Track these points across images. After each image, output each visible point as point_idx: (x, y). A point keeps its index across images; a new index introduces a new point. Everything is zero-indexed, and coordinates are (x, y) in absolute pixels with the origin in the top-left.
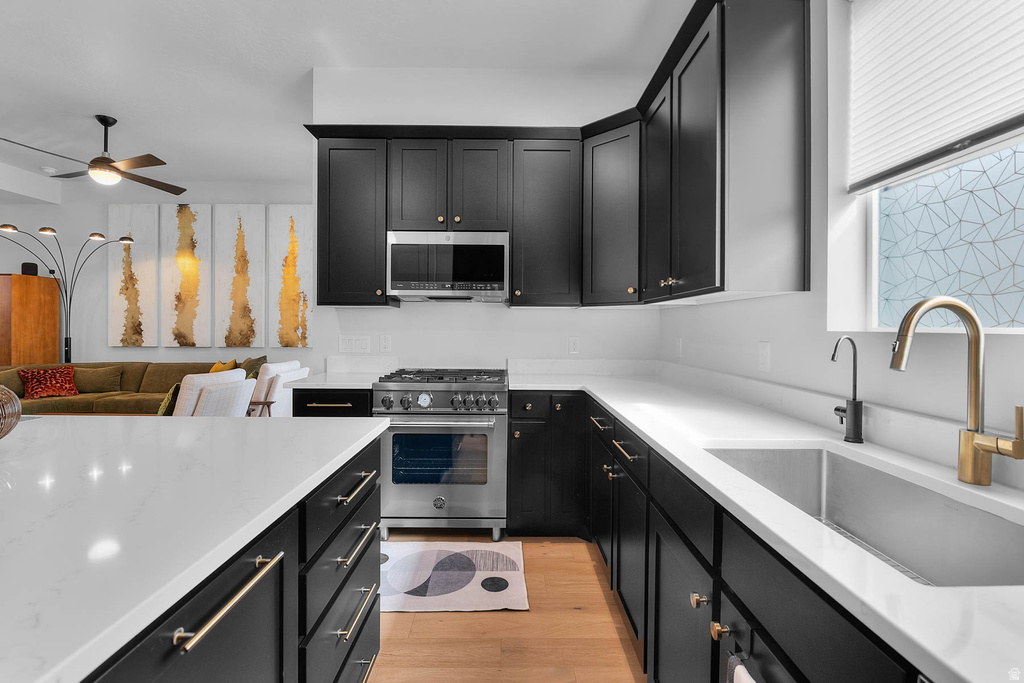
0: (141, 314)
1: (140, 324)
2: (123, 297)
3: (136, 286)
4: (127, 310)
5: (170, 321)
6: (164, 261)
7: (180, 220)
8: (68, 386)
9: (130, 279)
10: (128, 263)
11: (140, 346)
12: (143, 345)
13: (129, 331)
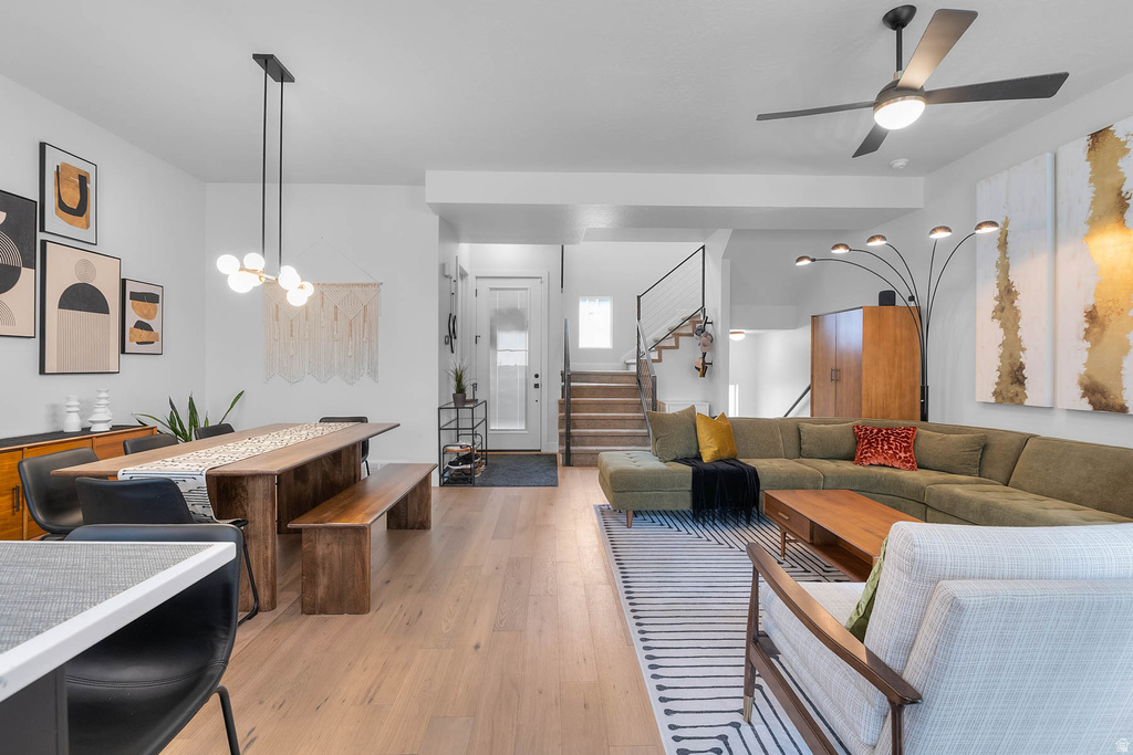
0: (1023, 350)
1: (1022, 367)
2: (997, 323)
3: (1016, 302)
4: (1003, 344)
5: (1075, 360)
6: (1065, 251)
7: (1094, 166)
8: (903, 455)
9: (1007, 293)
10: (1004, 268)
11: (1021, 404)
12: (1027, 402)
13: (1005, 378)
